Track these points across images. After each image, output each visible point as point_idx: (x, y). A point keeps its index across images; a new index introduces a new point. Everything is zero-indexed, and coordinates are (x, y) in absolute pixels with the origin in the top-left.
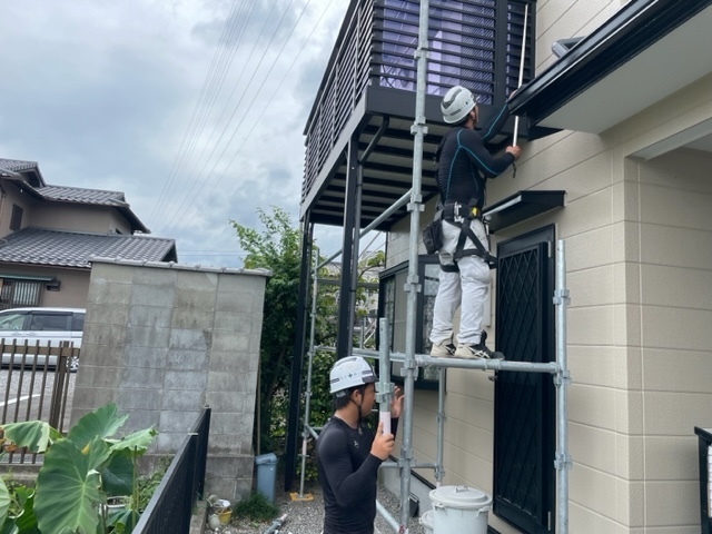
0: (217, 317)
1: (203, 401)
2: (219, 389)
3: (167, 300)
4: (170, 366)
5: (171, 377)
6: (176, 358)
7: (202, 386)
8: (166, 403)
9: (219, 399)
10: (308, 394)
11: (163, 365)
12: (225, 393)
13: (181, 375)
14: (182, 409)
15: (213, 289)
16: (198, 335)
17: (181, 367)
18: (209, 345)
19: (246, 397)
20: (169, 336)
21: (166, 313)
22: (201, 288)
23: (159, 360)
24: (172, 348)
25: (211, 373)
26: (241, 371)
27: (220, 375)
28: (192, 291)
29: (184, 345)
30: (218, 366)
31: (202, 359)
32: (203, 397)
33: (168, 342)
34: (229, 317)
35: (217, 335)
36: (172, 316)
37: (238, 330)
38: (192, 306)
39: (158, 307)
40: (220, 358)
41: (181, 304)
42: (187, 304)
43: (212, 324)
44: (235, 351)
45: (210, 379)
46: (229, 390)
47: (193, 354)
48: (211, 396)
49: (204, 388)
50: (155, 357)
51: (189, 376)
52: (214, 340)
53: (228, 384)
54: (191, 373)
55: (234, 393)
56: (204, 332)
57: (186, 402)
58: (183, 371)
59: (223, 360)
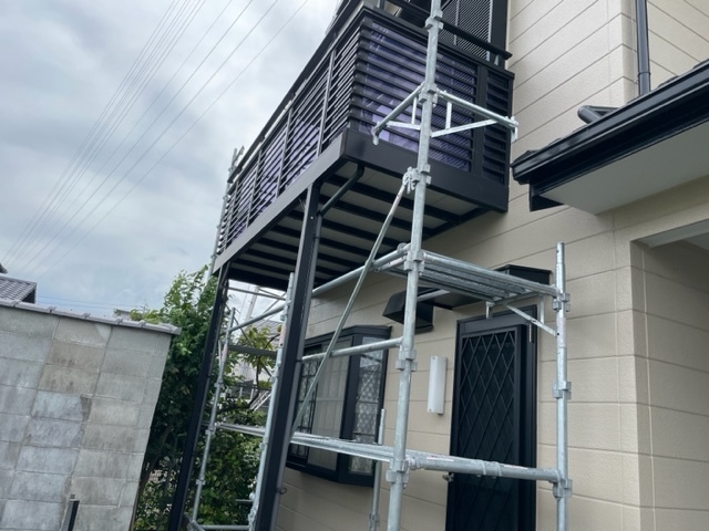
0: (102, 379)
1: (67, 489)
2: (92, 473)
3: (38, 353)
4: (28, 440)
5: (28, 454)
6: (39, 430)
7: (69, 469)
8: (15, 489)
9: (89, 487)
10: (200, 483)
11: (19, 437)
12: (98, 480)
13: (42, 453)
14: (38, 499)
15: (101, 345)
16: (74, 401)
17: (44, 442)
18: (86, 415)
19: (125, 485)
20: (34, 400)
21: (35, 369)
22: (85, 342)
23: (15, 431)
24: (35, 417)
25: (84, 452)
26: (124, 450)
27: (96, 455)
28: (74, 345)
29: (52, 413)
30: (95, 444)
31: (73, 432)
32: (68, 484)
33: (32, 408)
34: (118, 381)
35: (99, 403)
36: (42, 374)
37: (127, 399)
38: (71, 363)
39: (24, 361)
40: (99, 433)
41: (56, 360)
42: (64, 361)
43: (95, 388)
44: (119, 425)
45: (81, 459)
46: (104, 475)
47: (62, 425)
48: (79, 482)
49: (71, 471)
50: (9, 427)
51: (54, 453)
52: (94, 409)
53: (103, 467)
54: (57, 451)
55: (110, 480)
56: (82, 398)
57: (44, 489)
58: (46, 447)
59: (101, 436)
